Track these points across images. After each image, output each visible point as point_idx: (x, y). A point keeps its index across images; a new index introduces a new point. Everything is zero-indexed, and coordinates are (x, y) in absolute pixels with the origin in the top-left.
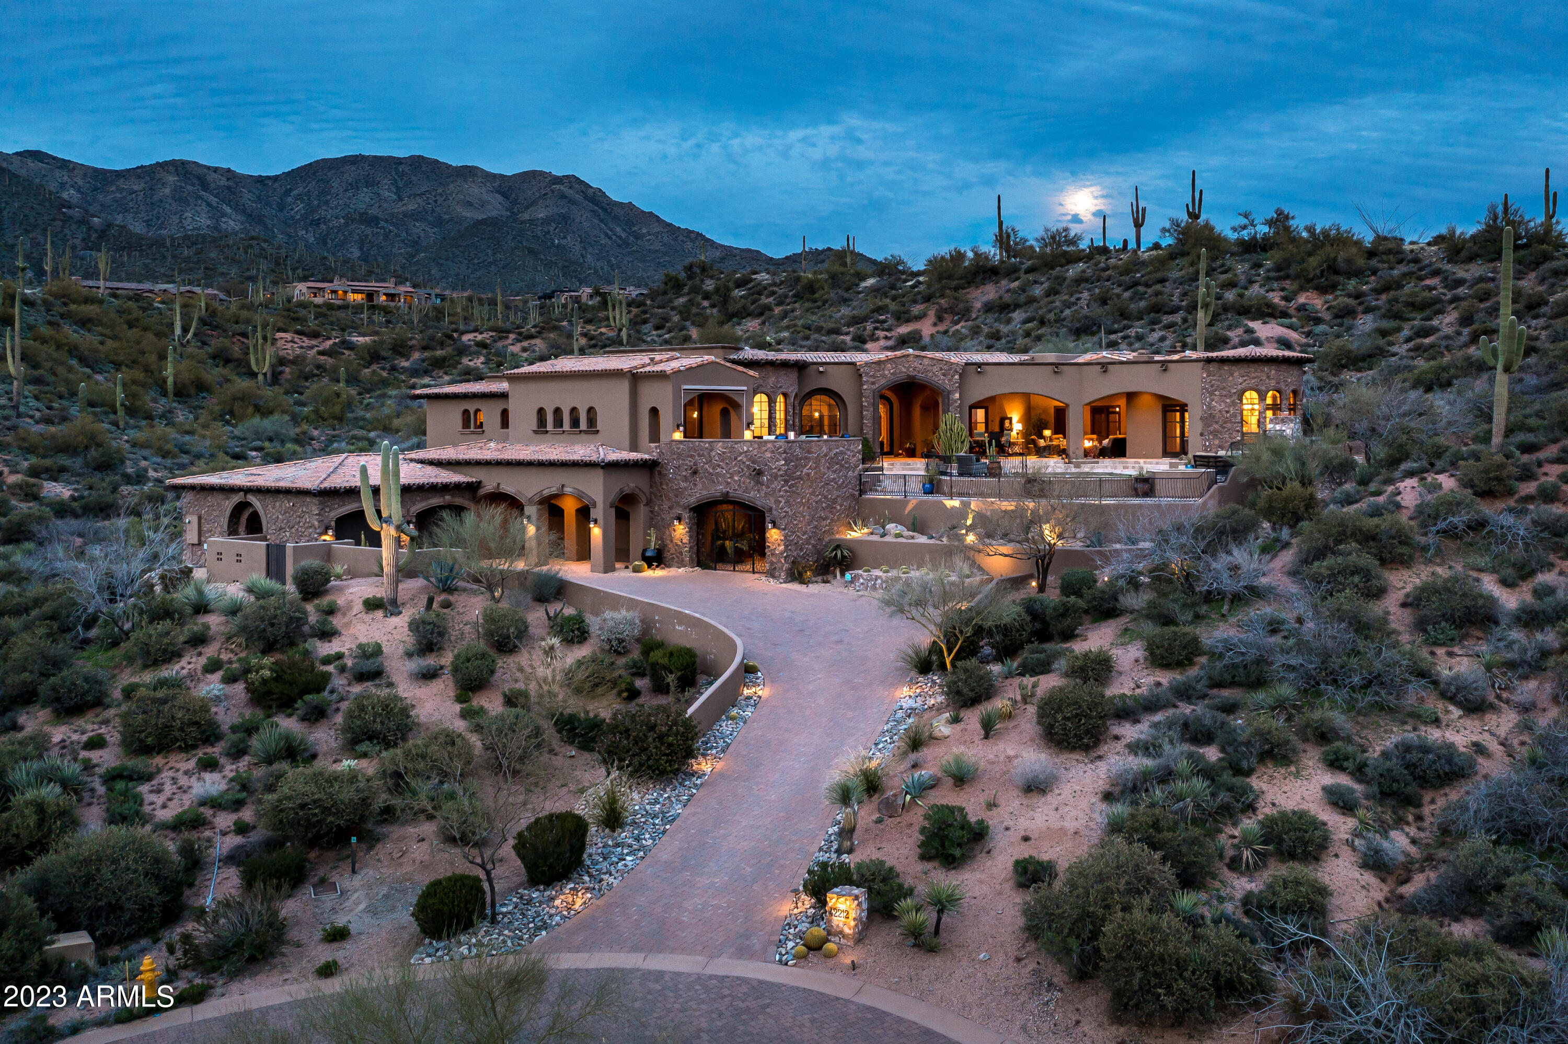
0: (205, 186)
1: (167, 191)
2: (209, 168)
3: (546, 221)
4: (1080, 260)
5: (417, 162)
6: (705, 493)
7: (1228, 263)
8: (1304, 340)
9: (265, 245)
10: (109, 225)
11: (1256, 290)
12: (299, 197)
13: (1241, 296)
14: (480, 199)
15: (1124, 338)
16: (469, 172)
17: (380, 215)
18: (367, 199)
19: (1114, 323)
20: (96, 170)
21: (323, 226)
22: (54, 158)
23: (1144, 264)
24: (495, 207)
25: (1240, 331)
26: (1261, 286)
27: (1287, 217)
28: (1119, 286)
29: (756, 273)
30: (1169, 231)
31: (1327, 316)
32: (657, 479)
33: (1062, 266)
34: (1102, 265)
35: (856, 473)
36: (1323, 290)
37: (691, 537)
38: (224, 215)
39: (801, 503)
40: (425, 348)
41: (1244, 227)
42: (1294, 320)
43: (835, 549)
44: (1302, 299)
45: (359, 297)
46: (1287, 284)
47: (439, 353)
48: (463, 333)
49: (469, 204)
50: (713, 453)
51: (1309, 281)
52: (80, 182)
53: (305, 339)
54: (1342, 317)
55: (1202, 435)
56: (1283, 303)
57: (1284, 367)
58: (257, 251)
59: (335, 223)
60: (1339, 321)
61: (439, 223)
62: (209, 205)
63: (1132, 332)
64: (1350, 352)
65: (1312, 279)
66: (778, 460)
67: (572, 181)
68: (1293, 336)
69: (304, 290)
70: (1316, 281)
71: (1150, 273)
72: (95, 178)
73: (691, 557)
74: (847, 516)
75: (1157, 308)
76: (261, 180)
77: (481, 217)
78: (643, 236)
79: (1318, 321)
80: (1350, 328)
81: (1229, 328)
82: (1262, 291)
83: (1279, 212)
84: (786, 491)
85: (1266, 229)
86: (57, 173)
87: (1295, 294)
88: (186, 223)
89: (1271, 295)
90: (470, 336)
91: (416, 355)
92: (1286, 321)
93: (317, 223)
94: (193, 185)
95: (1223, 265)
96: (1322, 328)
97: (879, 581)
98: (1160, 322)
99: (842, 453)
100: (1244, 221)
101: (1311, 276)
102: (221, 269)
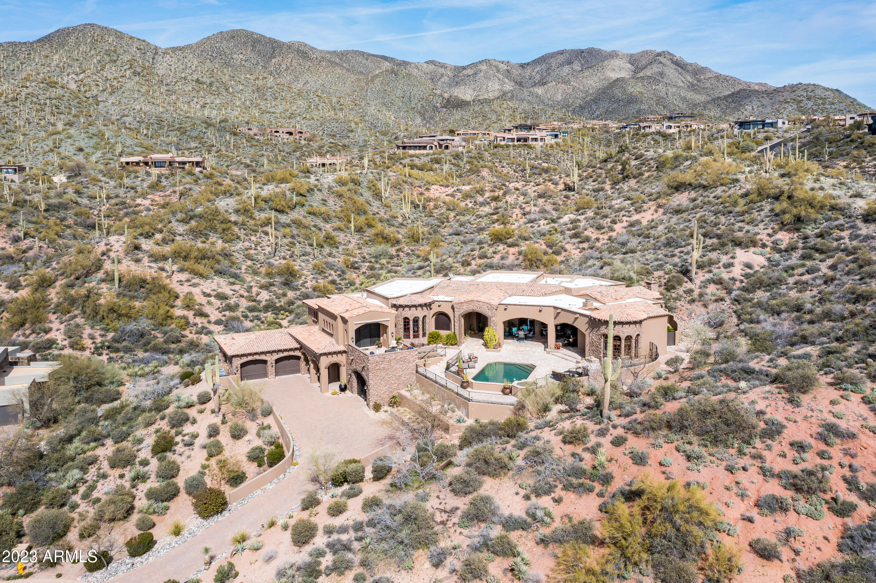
1: (482, 74)
5: (591, 51)
6: (355, 367)
13: (747, 232)
25: (730, 256)
32: (347, 357)
36: (791, 231)
39: (380, 379)
42: (768, 249)
43: (392, 398)
49: (614, 70)
50: (356, 353)
53: (442, 188)
55: (589, 350)
59: (551, 84)
62: (499, 79)
77: (618, 76)
81: (726, 254)
86: (440, 70)
96: (776, 256)
99: (405, 357)
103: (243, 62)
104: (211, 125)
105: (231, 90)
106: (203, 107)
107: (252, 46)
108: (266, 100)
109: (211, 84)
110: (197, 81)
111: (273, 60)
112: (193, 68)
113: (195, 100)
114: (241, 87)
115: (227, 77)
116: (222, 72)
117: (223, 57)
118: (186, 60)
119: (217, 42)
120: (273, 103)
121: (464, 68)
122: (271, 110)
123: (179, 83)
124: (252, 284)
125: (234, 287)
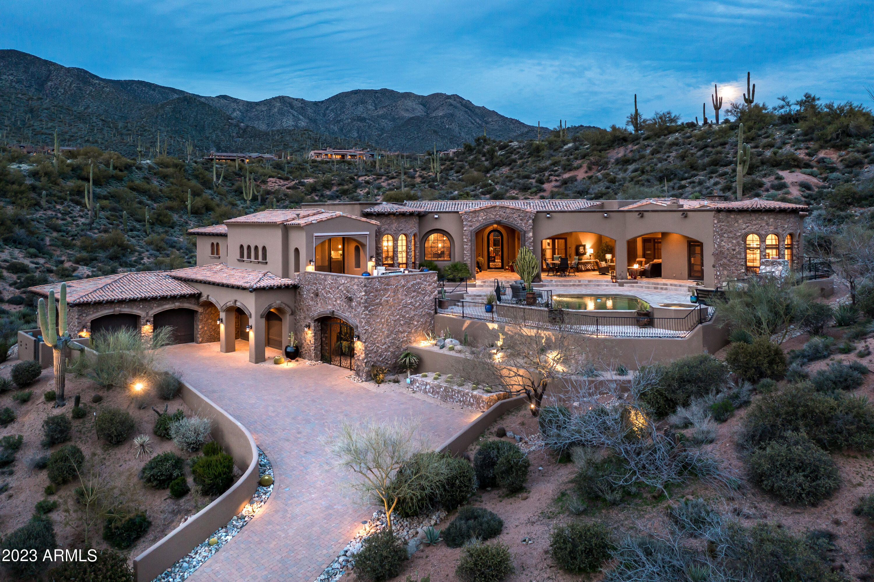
0: (292, 107)
1: (276, 110)
2: (294, 99)
3: (442, 117)
4: (677, 131)
5: (384, 91)
6: (322, 310)
7: (770, 131)
8: (821, 184)
9: (310, 133)
10: (247, 126)
11: (787, 149)
12: (332, 110)
13: (775, 153)
14: (412, 108)
15: (690, 183)
16: (408, 95)
17: (367, 117)
18: (362, 110)
19: (685, 173)
20: (248, 102)
21: (341, 123)
22: (232, 98)
23: (714, 133)
24: (420, 111)
25: (772, 178)
26: (791, 147)
27: (814, 99)
28: (696, 147)
29: (511, 142)
30: (731, 111)
31: (840, 166)
32: (298, 298)
33: (665, 135)
34: (688, 134)
35: (432, 297)
36: (837, 148)
37: (315, 339)
38: (300, 120)
39: (380, 322)
40: (339, 185)
41: (782, 107)
42: (815, 169)
43: (406, 356)
44: (822, 154)
45: (338, 157)
46: (811, 144)
47: (346, 187)
48: (359, 177)
49: (407, 110)
50: (326, 283)
51: (826, 142)
52: (241, 108)
53: (282, 181)
54: (851, 167)
55: (714, 266)
56: (807, 157)
57: (780, 216)
58: (307, 136)
59: (346, 122)
60: (849, 169)
61: (394, 120)
62: (293, 116)
63: (696, 179)
64: (855, 193)
65: (830, 141)
66: (361, 292)
67: (456, 97)
68: (813, 181)
69: (313, 154)
70: (832, 142)
71: (716, 139)
72: (247, 106)
73: (315, 353)
74: (424, 329)
75: (716, 163)
76: (316, 103)
77: (411, 116)
78: (490, 122)
79: (833, 170)
80: (857, 175)
81: (765, 176)
82: (792, 150)
83: (807, 96)
84: (366, 315)
85: (798, 108)
86: (232, 105)
87: (816, 151)
88: (283, 124)
89: (798, 152)
90: (363, 178)
91: (335, 188)
92: (808, 170)
93: (339, 122)
94: (287, 107)
95: (766, 133)
96: (835, 175)
97: (428, 387)
98: (717, 172)
99: (418, 283)
100: (782, 103)
101: (829, 138)
102: (291, 145)
121: (257, 104)
124: (63, 258)
125: (36, 260)
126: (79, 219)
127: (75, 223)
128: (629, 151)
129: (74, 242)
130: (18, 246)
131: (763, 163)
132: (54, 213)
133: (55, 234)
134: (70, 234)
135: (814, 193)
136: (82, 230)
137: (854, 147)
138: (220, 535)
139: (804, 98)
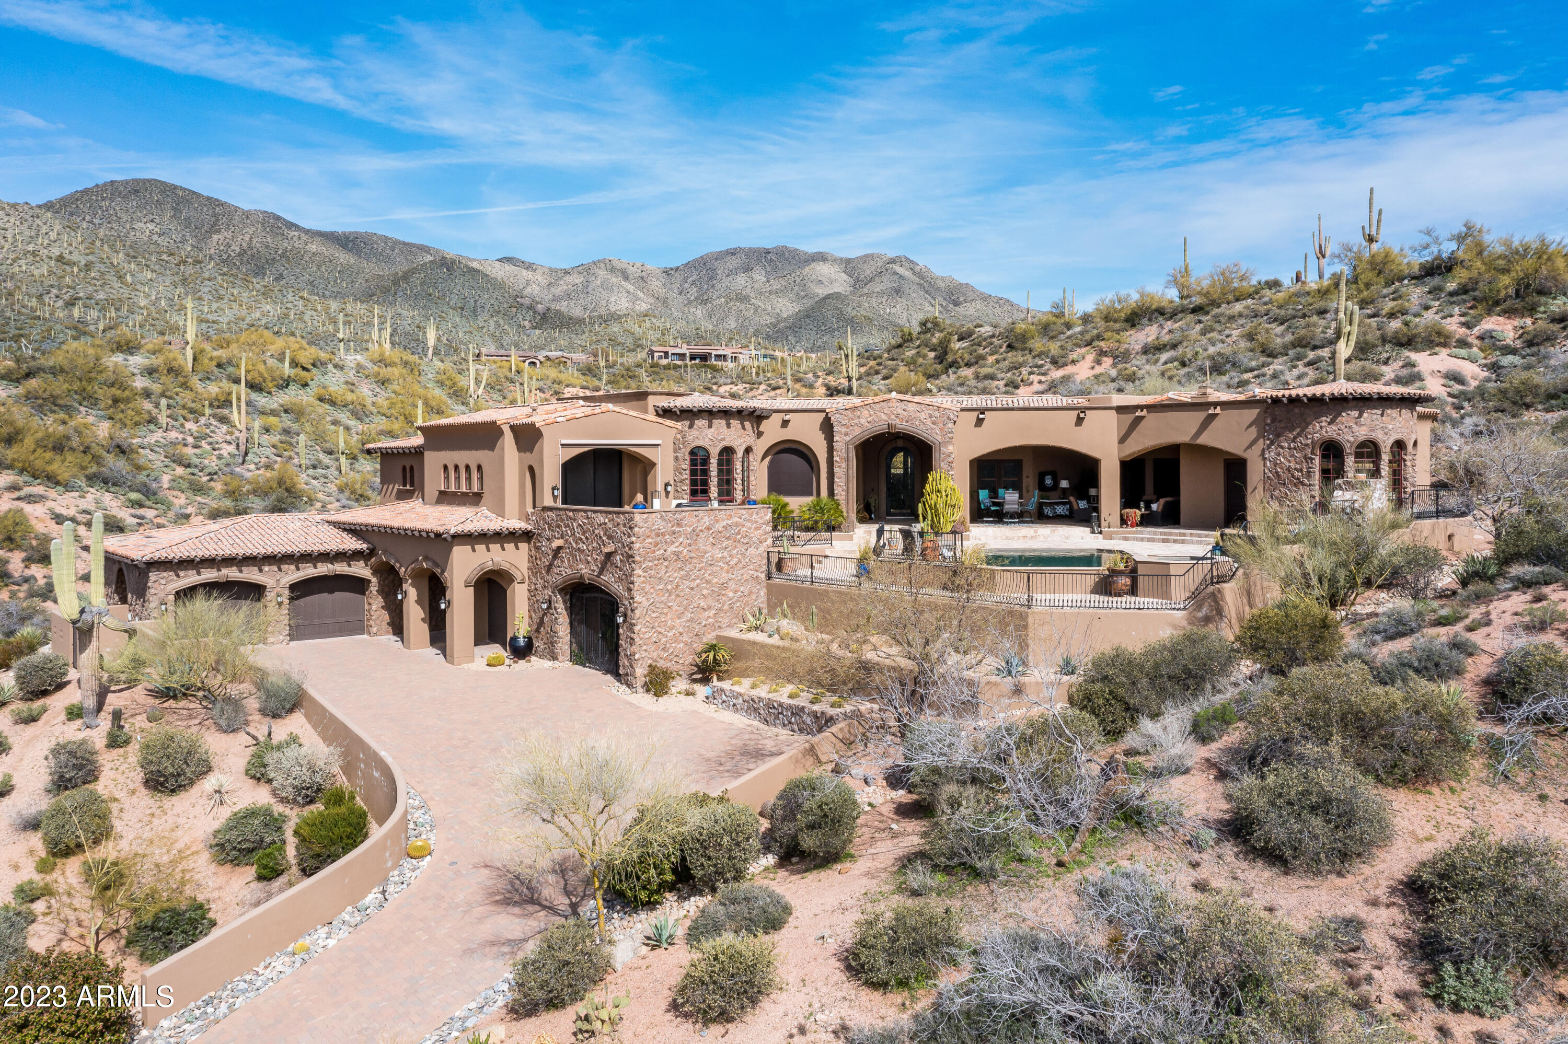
1: (598, 282)
4: (1249, 295)
5: (782, 251)
6: (569, 572)
7: (1403, 289)
8: (1484, 374)
10: (549, 310)
11: (1429, 316)
13: (1407, 324)
14: (830, 278)
15: (1258, 376)
19: (1251, 360)
24: (842, 284)
25: (1398, 365)
26: (1437, 313)
27: (1480, 231)
30: (1339, 256)
31: (1518, 344)
33: (1228, 303)
35: (762, 549)
36: (1517, 313)
38: (638, 299)
41: (1427, 247)
42: (1474, 350)
44: (1487, 325)
46: (1472, 308)
49: (821, 282)
50: (575, 525)
51: (1499, 303)
52: (540, 279)
54: (1537, 344)
56: (1463, 330)
60: (1532, 349)
62: (628, 292)
63: (1269, 371)
64: (1538, 387)
65: (1503, 302)
66: (629, 536)
68: (1469, 369)
70: (1507, 304)
72: (551, 275)
73: (560, 648)
76: (666, 271)
77: (828, 292)
79: (1505, 350)
80: (1545, 358)
81: (1385, 362)
82: (1437, 318)
83: (1469, 226)
84: (638, 576)
85: (1453, 246)
86: (524, 273)
87: (1480, 319)
88: (610, 305)
89: (1448, 321)
92: (1463, 352)
93: (704, 302)
95: (1396, 291)
96: (1509, 358)
97: (741, 700)
98: (1305, 358)
100: (1426, 239)
101: (1502, 297)
103: (155, 237)
104: (85, 333)
105: (129, 278)
106: (70, 304)
107: (173, 208)
108: (200, 299)
109: (88, 267)
110: (60, 259)
111: (215, 237)
112: (53, 235)
113: (54, 291)
114: (149, 275)
115: (121, 255)
116: (111, 247)
117: (115, 226)
118: (38, 221)
119: (103, 199)
120: (215, 306)
121: (566, 272)
122: (211, 317)
123: (22, 262)
124: (190, 510)
125: (141, 512)
126: (224, 446)
127: (216, 453)
128: (1165, 331)
129: (212, 484)
130: (112, 490)
131: (1384, 340)
132: (180, 436)
133: (180, 471)
134: (207, 471)
135: (1471, 388)
136: (228, 465)
137: (1545, 312)
138: (315, 937)
139: (1464, 229)
